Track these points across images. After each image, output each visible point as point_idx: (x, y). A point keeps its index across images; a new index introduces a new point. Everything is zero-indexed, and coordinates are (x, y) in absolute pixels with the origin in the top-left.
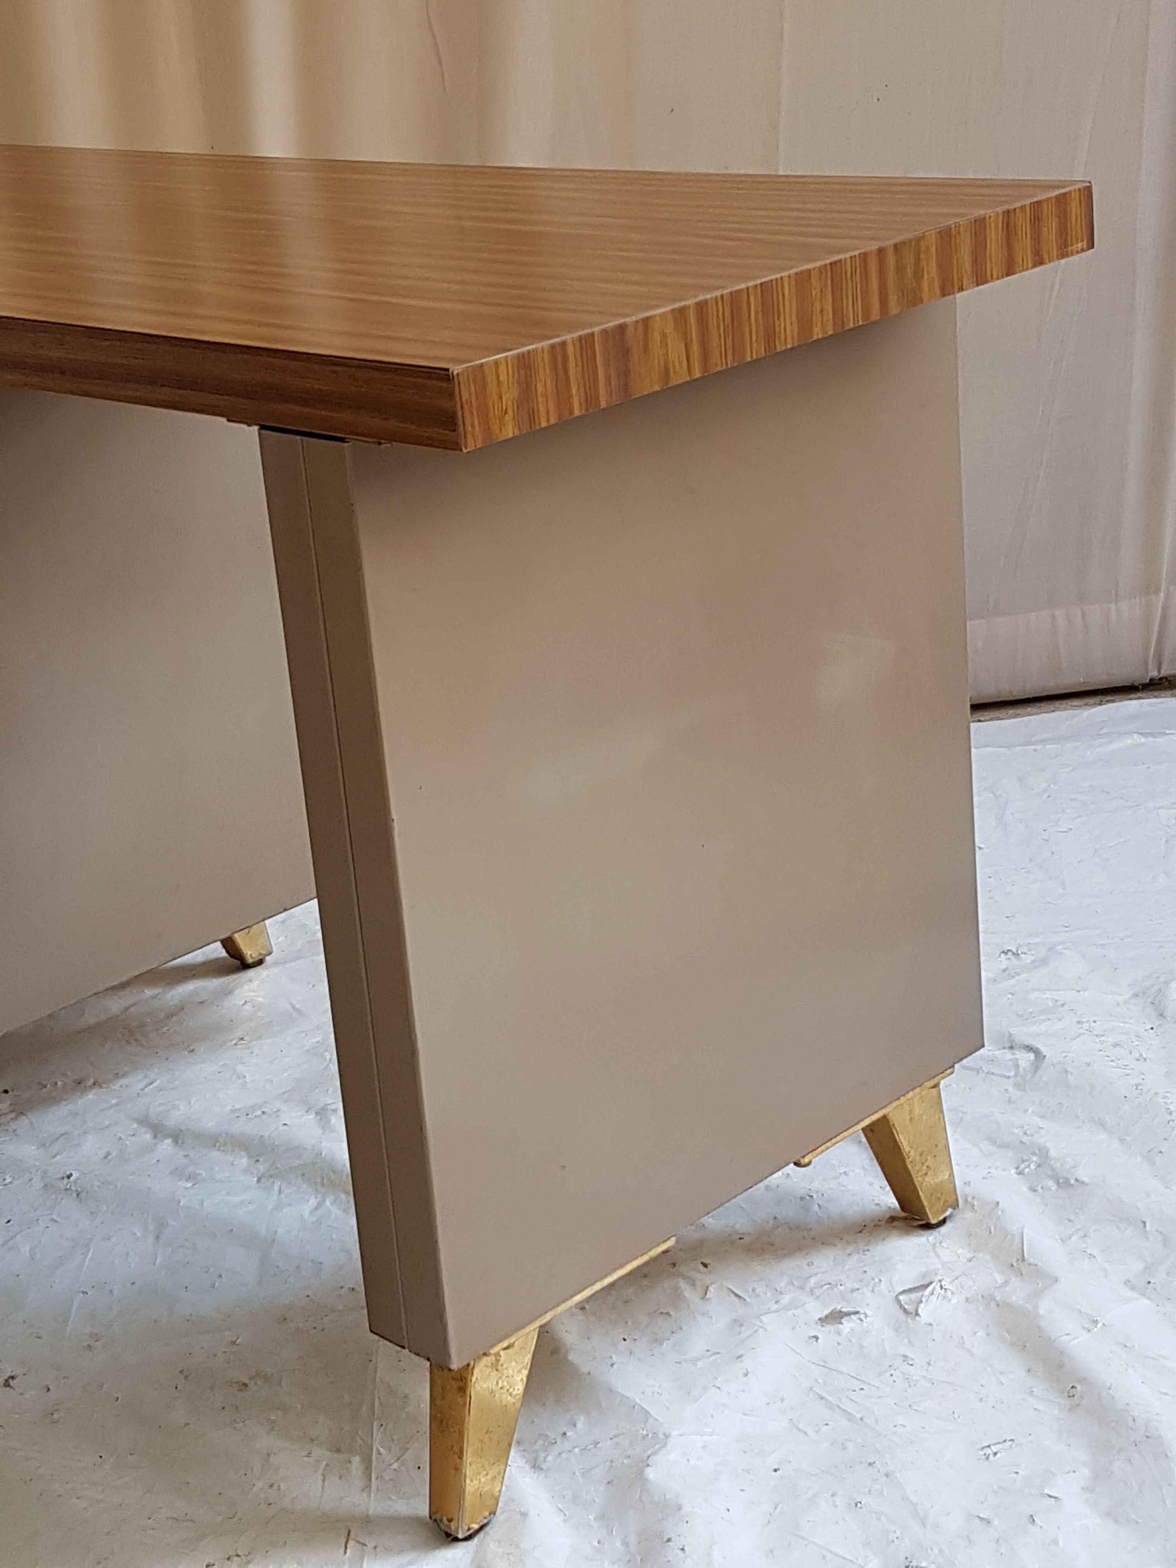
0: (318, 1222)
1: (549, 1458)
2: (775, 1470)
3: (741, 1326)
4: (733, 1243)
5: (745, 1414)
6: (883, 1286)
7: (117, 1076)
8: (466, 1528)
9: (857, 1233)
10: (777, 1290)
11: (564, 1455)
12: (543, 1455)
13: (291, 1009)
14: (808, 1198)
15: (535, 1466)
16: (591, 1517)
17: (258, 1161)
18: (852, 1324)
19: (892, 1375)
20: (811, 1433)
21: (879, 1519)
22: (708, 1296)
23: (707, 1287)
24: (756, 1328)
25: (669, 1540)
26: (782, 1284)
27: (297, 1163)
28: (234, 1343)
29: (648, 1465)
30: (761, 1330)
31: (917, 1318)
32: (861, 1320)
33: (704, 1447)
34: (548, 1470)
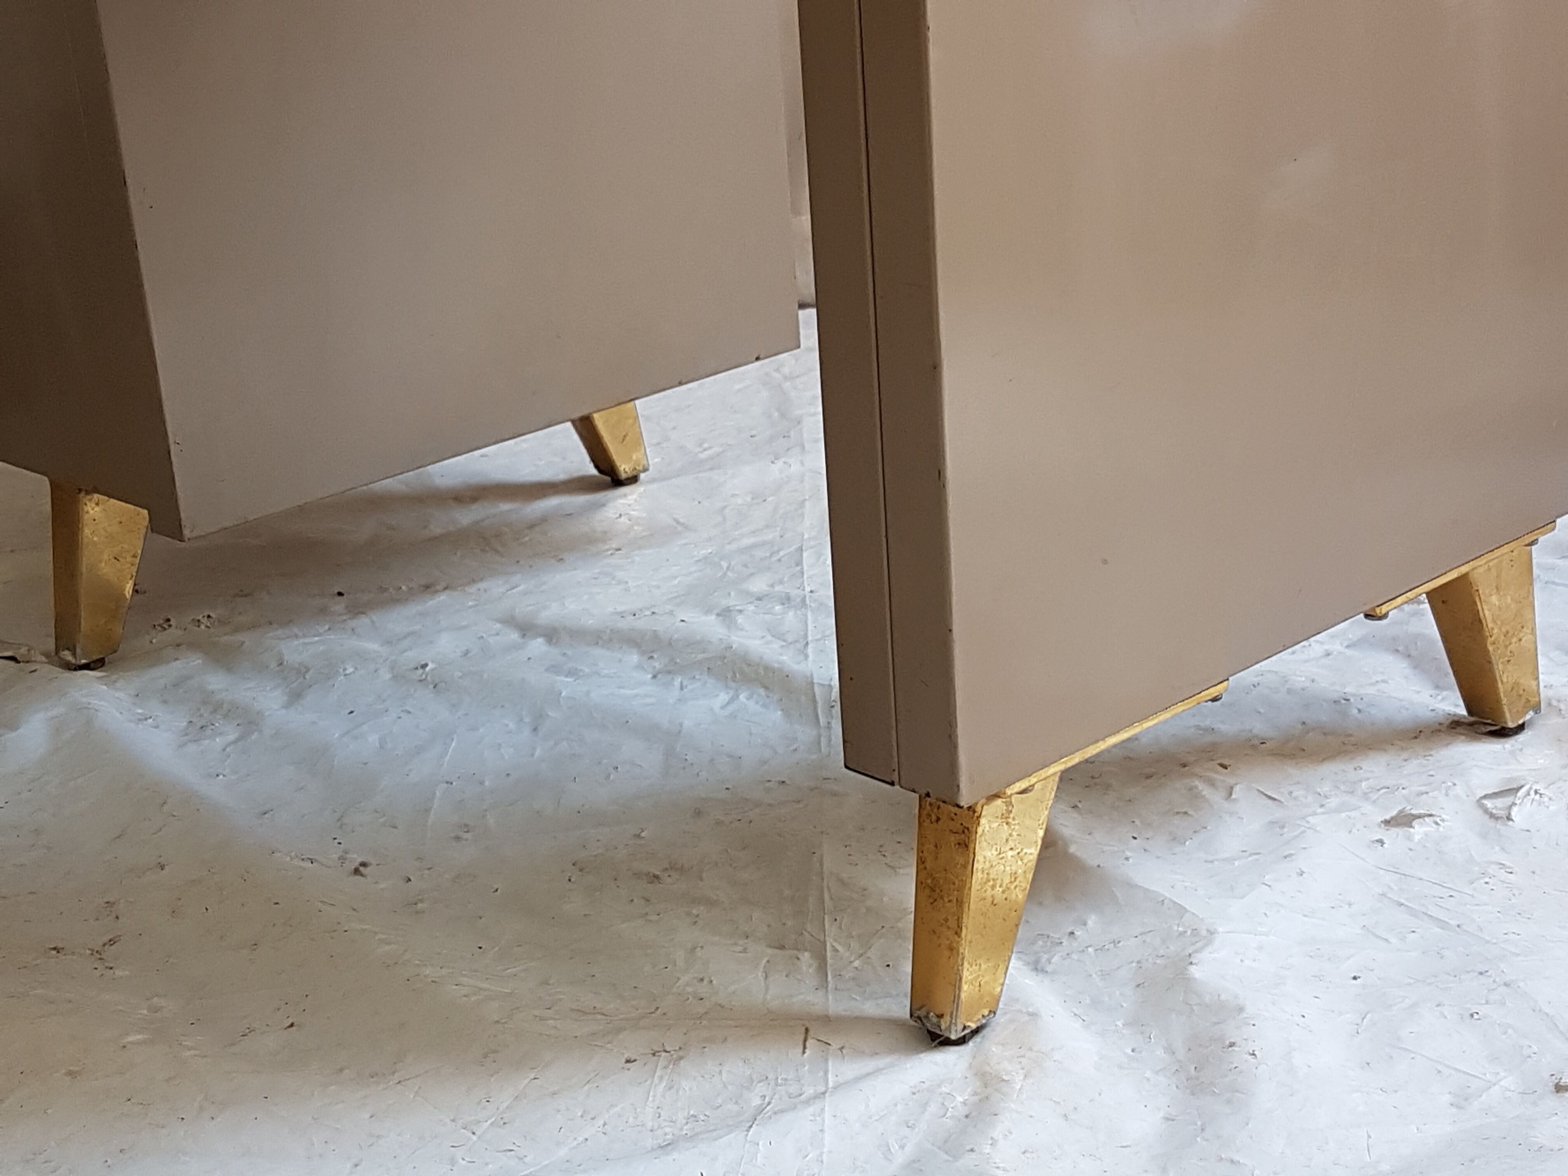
0: (733, 716)
1: (1055, 959)
2: (1355, 978)
3: (1283, 827)
4: (1254, 747)
5: (1305, 916)
6: (1459, 790)
7: (474, 581)
8: (960, 1027)
9: (1411, 739)
10: (1320, 794)
11: (1075, 956)
12: (1046, 956)
13: (675, 524)
14: (1343, 702)
15: (1037, 968)
16: (1119, 1023)
17: (652, 657)
18: (1426, 829)
19: (1487, 883)
20: (1393, 940)
21: (1505, 1033)
22: (1233, 796)
23: (1232, 788)
24: (1303, 828)
25: (1232, 1045)
26: (1326, 789)
27: (700, 656)
28: (638, 836)
29: (1191, 963)
30: (1308, 831)
31: (1510, 823)
32: (1437, 823)
33: (1260, 948)
34: (1054, 972)
